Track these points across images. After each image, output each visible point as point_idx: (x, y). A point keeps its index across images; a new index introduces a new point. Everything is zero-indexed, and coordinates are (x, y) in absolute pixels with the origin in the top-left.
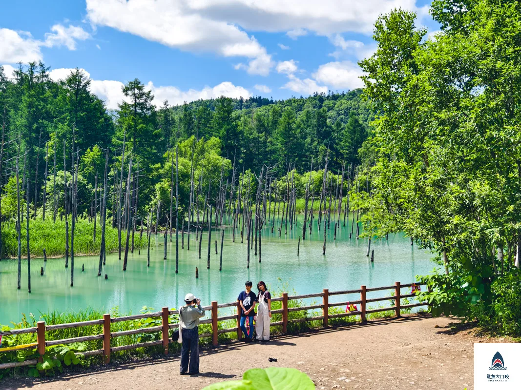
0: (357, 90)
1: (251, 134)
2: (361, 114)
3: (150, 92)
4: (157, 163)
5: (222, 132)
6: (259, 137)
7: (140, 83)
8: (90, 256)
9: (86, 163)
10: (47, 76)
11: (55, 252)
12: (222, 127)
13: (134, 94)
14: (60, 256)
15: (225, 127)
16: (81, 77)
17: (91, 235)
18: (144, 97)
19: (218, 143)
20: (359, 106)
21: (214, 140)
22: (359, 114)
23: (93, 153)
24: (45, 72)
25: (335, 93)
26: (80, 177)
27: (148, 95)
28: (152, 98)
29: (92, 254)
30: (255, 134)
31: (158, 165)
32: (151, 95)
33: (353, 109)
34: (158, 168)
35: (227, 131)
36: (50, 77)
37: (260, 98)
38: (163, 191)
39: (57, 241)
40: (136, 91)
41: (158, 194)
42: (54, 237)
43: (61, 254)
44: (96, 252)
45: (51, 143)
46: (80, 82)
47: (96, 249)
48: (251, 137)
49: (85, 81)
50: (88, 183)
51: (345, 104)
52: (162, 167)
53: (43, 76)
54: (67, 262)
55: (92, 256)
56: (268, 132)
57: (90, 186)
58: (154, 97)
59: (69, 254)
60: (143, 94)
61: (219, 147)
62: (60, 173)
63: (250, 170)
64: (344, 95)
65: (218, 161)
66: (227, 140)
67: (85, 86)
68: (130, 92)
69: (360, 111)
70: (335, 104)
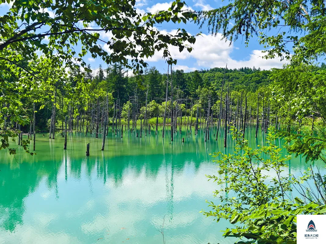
0: (215, 68)
2: (216, 79)
20: (215, 76)
22: (215, 80)
25: (204, 70)
33: (212, 77)
51: (208, 74)
64: (208, 71)
69: (215, 78)
70: (203, 75)
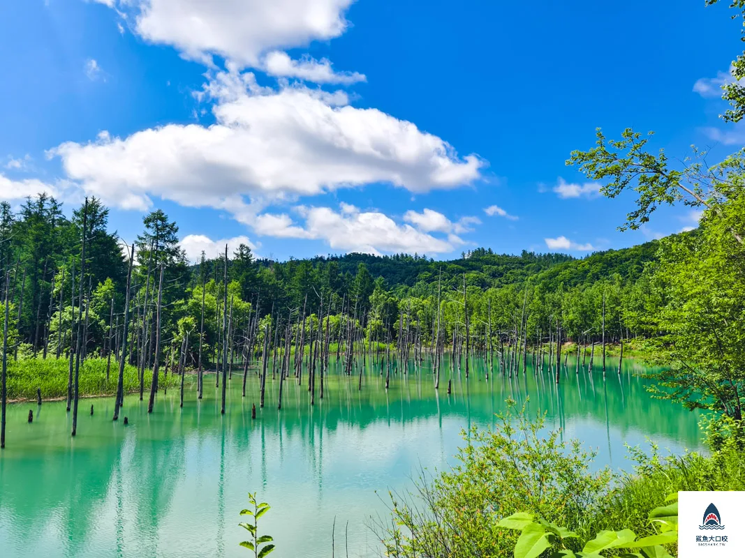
0: (352, 254)
1: (270, 280)
3: (174, 224)
4: (180, 299)
5: (242, 278)
6: (277, 283)
7: (163, 214)
8: (101, 397)
9: (98, 298)
10: (59, 213)
11: (54, 393)
12: (241, 274)
13: (157, 226)
14: (61, 398)
15: (244, 273)
16: (98, 206)
17: (103, 372)
18: (168, 229)
19: (239, 287)
21: (235, 284)
23: (106, 287)
24: (56, 209)
26: (91, 312)
27: (172, 227)
28: (176, 231)
29: (104, 395)
30: (274, 280)
31: (182, 301)
32: (175, 227)
34: (181, 305)
35: (247, 277)
36: (63, 213)
37: (266, 260)
38: (187, 327)
39: (59, 380)
40: (159, 222)
41: (181, 331)
42: (54, 375)
43: (62, 396)
44: (110, 393)
45: (59, 277)
46: (96, 212)
47: (109, 389)
48: (270, 283)
49: (102, 211)
50: (101, 319)
52: (186, 303)
53: (55, 213)
54: (69, 404)
55: (103, 397)
56: (287, 280)
57: (103, 321)
58: (178, 228)
59: (73, 395)
60: (167, 226)
61: (239, 291)
62: (68, 308)
63: (269, 315)
64: (342, 258)
65: (239, 304)
66: (246, 286)
67: (102, 215)
68: (151, 224)
